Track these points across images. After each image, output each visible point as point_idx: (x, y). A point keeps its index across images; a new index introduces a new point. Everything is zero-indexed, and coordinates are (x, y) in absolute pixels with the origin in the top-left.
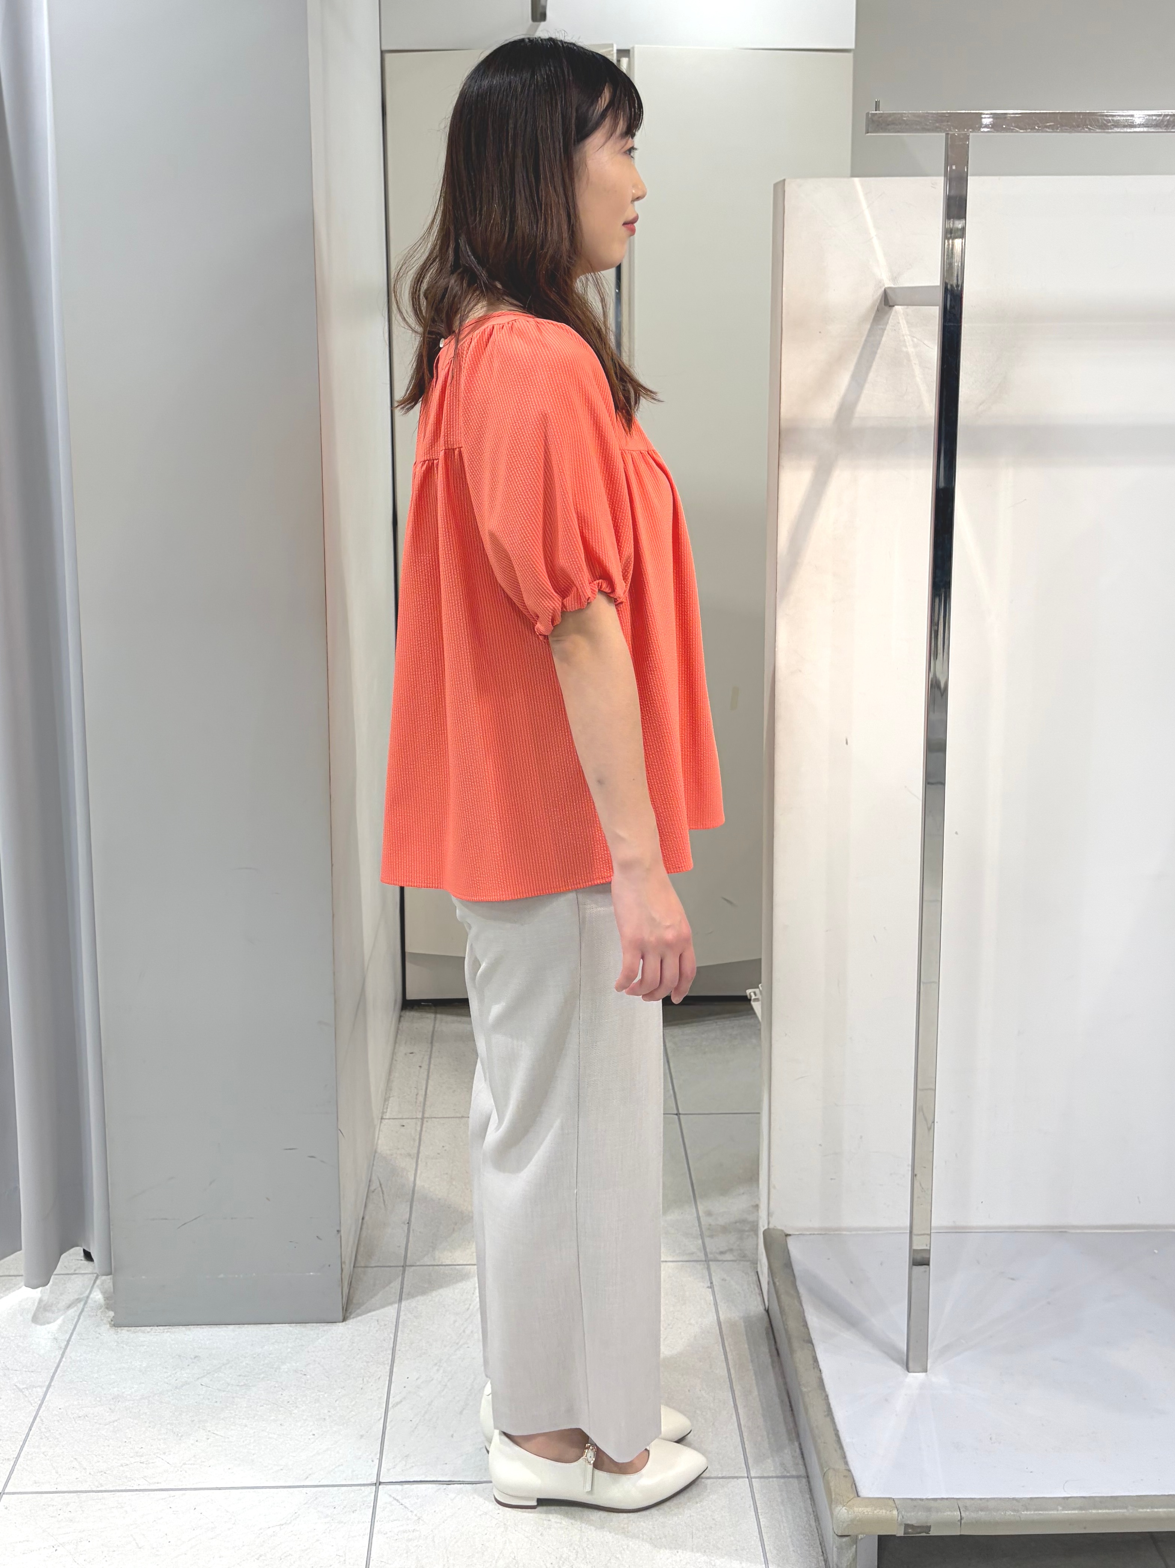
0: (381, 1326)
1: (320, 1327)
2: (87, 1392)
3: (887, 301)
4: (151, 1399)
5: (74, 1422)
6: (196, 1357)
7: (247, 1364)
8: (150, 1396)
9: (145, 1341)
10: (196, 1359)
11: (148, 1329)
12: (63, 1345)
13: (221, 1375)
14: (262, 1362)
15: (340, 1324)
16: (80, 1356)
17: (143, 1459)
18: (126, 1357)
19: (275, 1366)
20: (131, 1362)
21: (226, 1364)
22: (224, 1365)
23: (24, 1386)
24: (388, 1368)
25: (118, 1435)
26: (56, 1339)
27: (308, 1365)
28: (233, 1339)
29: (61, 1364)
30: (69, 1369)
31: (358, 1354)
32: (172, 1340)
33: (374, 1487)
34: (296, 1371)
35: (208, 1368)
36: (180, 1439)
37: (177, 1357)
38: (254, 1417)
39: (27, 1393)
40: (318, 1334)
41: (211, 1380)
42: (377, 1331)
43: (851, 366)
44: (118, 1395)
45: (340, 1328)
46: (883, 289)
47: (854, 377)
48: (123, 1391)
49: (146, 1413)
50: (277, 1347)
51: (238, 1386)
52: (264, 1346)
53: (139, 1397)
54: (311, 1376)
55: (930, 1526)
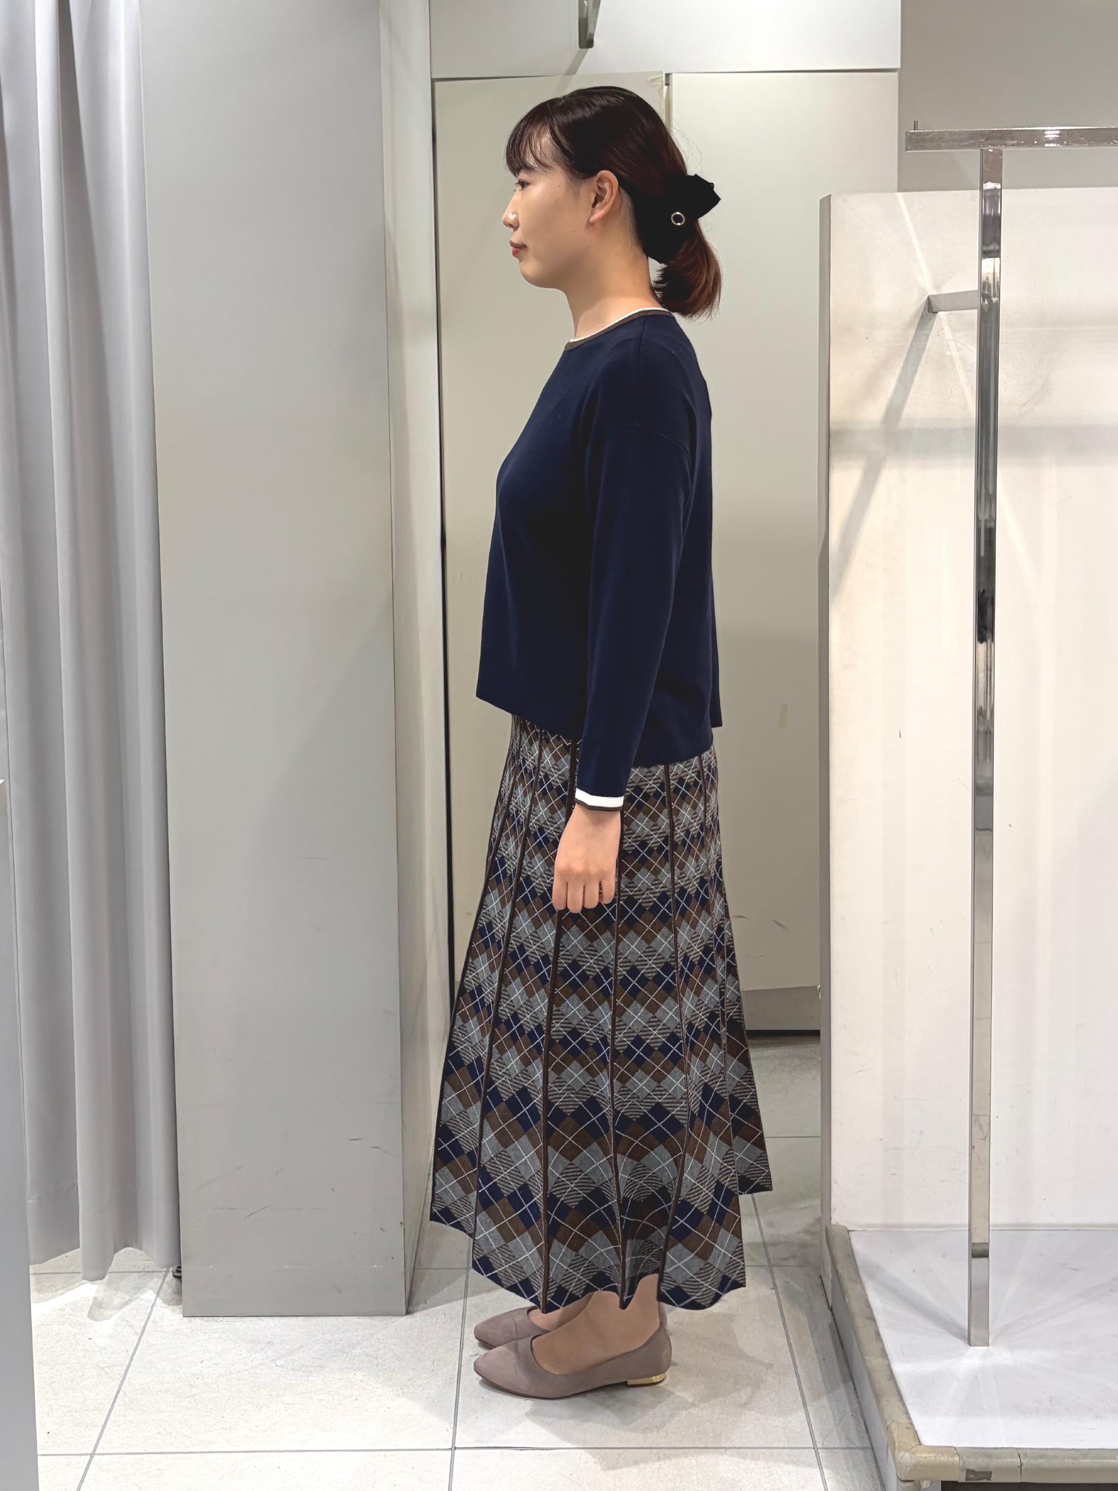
0: (449, 1318)
1: (387, 1319)
3: (930, 308)
5: (156, 1396)
6: (269, 1342)
7: (319, 1349)
10: (270, 1344)
11: (221, 1319)
12: (139, 1331)
13: (294, 1357)
14: (334, 1348)
15: (407, 1317)
16: (156, 1340)
18: (201, 1342)
19: (346, 1351)
20: (206, 1347)
21: (300, 1349)
22: (296, 1349)
23: (105, 1365)
24: (458, 1353)
26: (132, 1326)
27: (378, 1350)
28: (303, 1327)
29: (139, 1347)
30: (147, 1352)
31: (427, 1342)
32: (245, 1328)
33: (450, 1452)
34: (367, 1355)
35: (282, 1352)
36: (260, 1411)
37: (251, 1342)
38: (330, 1392)
39: (106, 1369)
40: (386, 1324)
41: (285, 1362)
42: (445, 1322)
43: (898, 370)
45: (407, 1322)
46: (927, 297)
47: (901, 379)
50: (347, 1335)
51: (312, 1367)
52: (334, 1334)
53: (216, 1375)
54: (382, 1359)
55: (991, 1472)
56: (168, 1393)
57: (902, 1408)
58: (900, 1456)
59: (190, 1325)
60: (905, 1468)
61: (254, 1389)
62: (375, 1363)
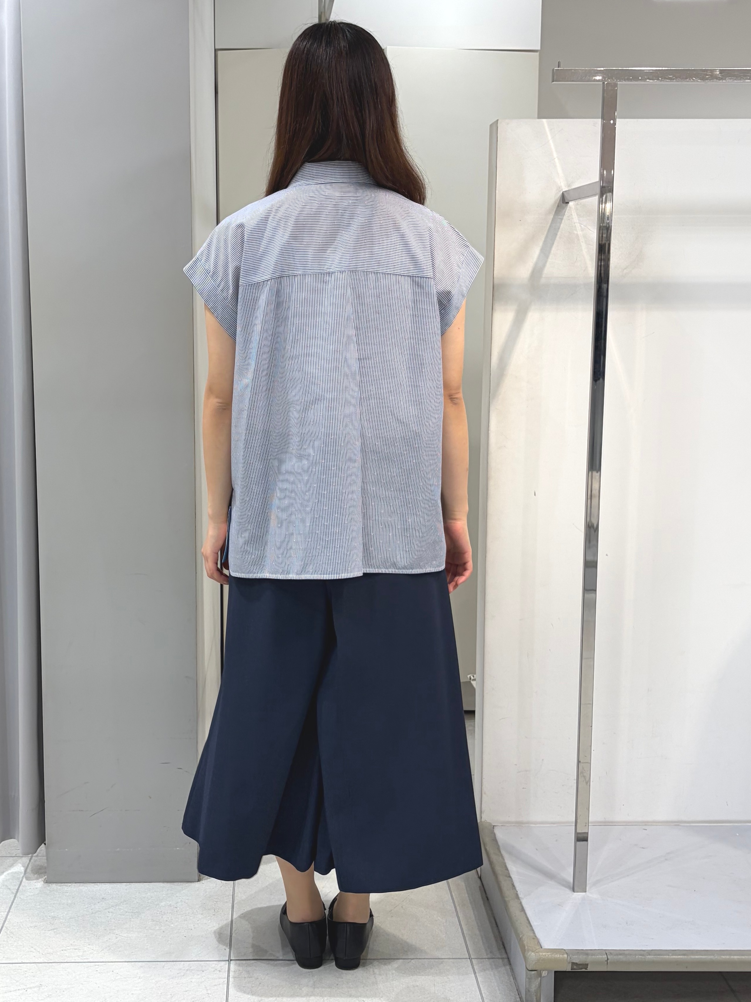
1: (184, 884)
2: (34, 915)
3: (564, 200)
4: (76, 918)
7: (137, 902)
8: (75, 917)
9: (68, 890)
10: (103, 899)
11: (69, 884)
12: (14, 892)
13: (120, 907)
14: (147, 901)
15: (195, 884)
16: (27, 897)
18: (57, 898)
19: (155, 903)
20: (61, 901)
21: (124, 902)
22: (122, 902)
25: (57, 936)
26: (9, 890)
27: (177, 903)
28: (126, 890)
29: (15, 900)
30: (21, 904)
31: (210, 898)
32: (86, 890)
33: (227, 962)
34: (170, 905)
35: (112, 904)
36: (98, 938)
37: (91, 898)
38: (145, 928)
40: (182, 888)
41: (115, 910)
42: (221, 886)
43: (541, 244)
44: (55, 916)
45: (197, 885)
46: (561, 192)
47: (542, 250)
48: (58, 914)
49: (74, 926)
50: (156, 894)
51: (133, 913)
52: (147, 893)
53: (68, 918)
54: (180, 908)
55: (588, 964)
57: (530, 928)
58: (529, 955)
59: (48, 888)
60: (531, 962)
61: (94, 926)
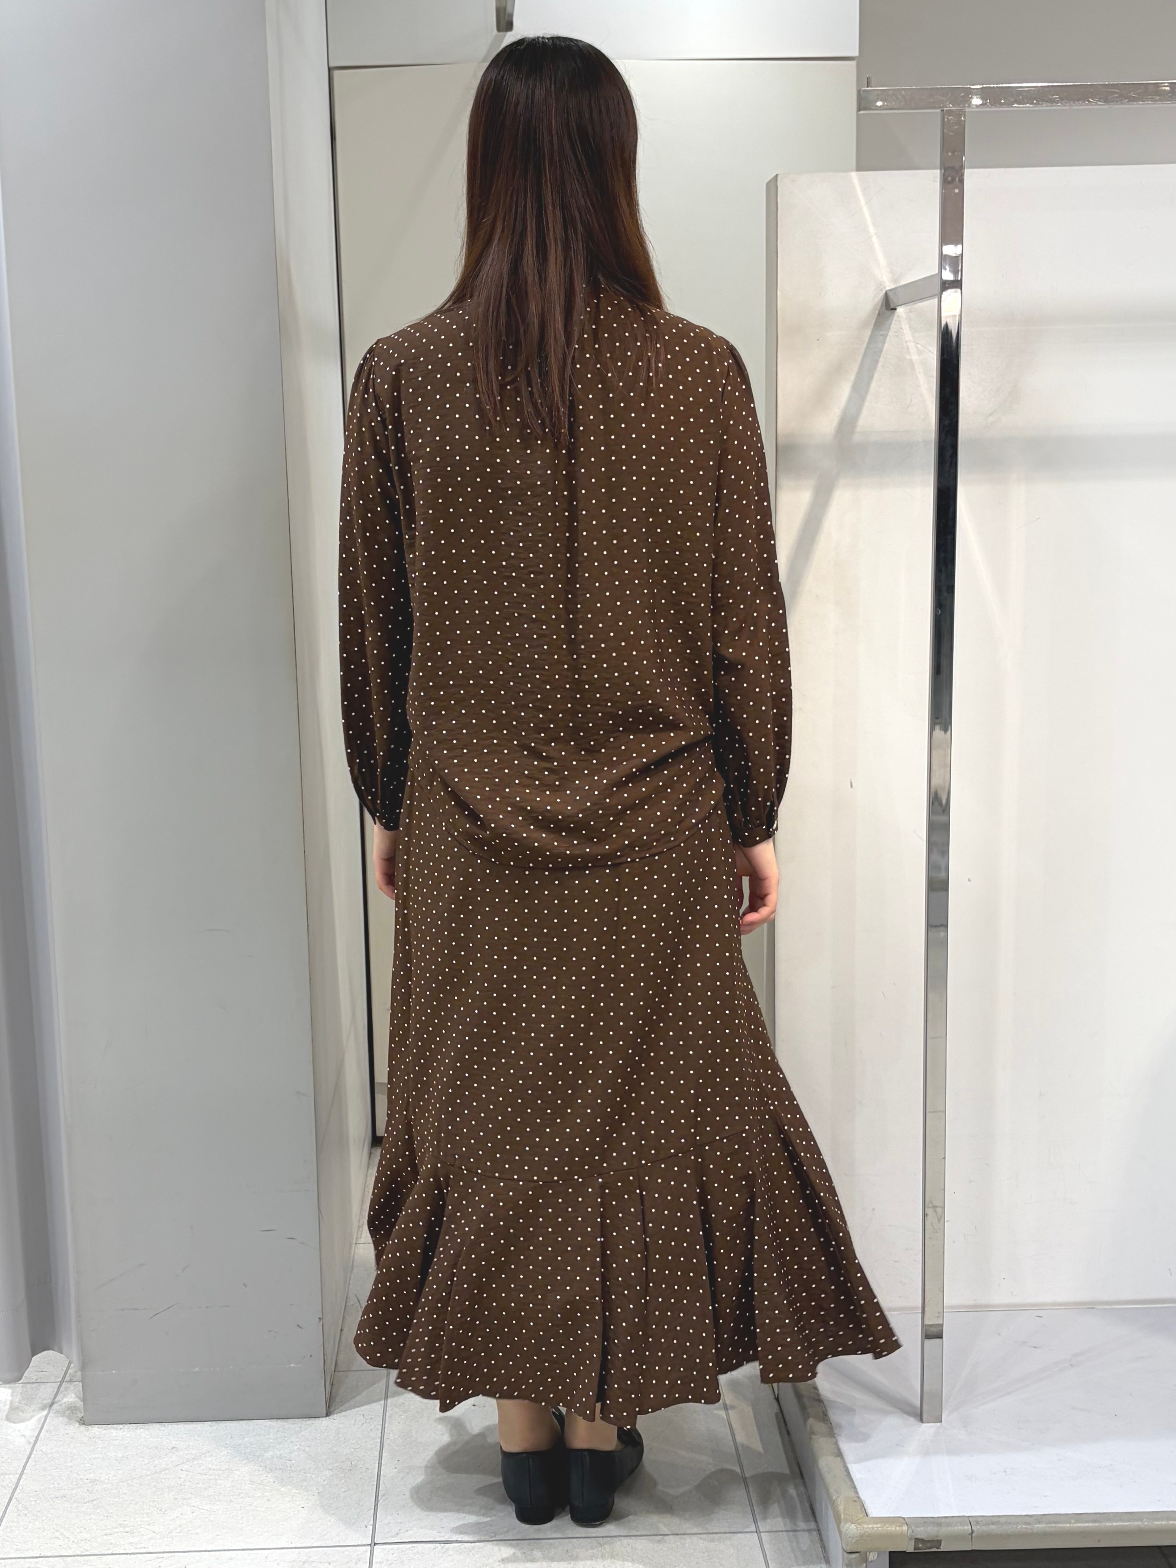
0: (367, 1419)
1: (304, 1422)
2: (62, 1477)
3: (888, 304)
4: (129, 1482)
5: (51, 1502)
6: (173, 1448)
7: (228, 1453)
8: (128, 1480)
9: (118, 1436)
10: (175, 1449)
11: (120, 1426)
12: (32, 1441)
13: (200, 1461)
14: (244, 1451)
15: (324, 1419)
16: (51, 1449)
17: (127, 1529)
18: (99, 1449)
19: (257, 1454)
20: (105, 1453)
21: (206, 1453)
22: (203, 1454)
24: (378, 1453)
25: (99, 1511)
26: (27, 1435)
27: (291, 1453)
28: (211, 1433)
29: (33, 1455)
30: (42, 1460)
31: (344, 1443)
32: (147, 1435)
33: (369, 1547)
34: (281, 1457)
35: (187, 1457)
36: (164, 1514)
37: (154, 1448)
40: (301, 1427)
41: (191, 1466)
42: (363, 1424)
43: (852, 377)
44: (95, 1479)
45: (323, 1422)
46: (883, 291)
47: (854, 389)
48: (100, 1476)
49: (126, 1494)
50: (258, 1438)
51: (220, 1470)
52: (244, 1438)
53: (116, 1481)
54: (296, 1461)
55: (941, 1540)
56: (65, 1499)
57: (849, 1483)
58: (845, 1528)
59: (85, 1433)
60: (850, 1539)
61: (157, 1493)
62: (289, 1465)
